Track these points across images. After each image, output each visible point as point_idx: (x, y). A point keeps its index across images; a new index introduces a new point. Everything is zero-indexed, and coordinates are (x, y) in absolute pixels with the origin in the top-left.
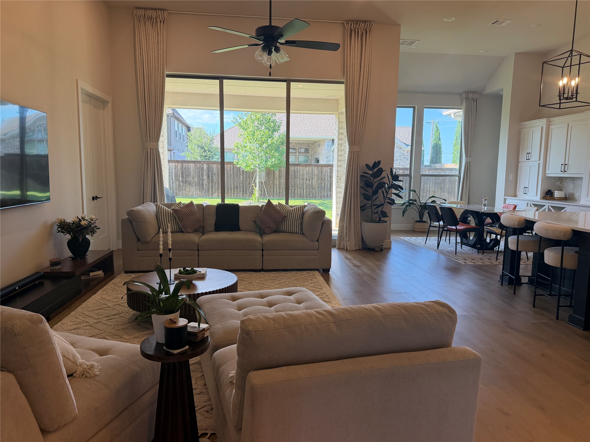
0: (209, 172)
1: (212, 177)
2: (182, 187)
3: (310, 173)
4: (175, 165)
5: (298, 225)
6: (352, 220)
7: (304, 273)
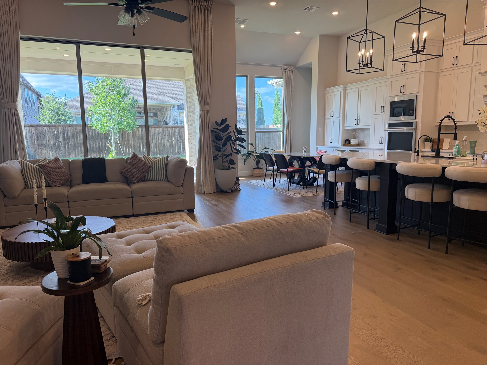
0: (65, 135)
1: (68, 139)
2: (38, 149)
3: (162, 133)
4: (30, 129)
5: (164, 174)
6: (207, 168)
7: (172, 214)
